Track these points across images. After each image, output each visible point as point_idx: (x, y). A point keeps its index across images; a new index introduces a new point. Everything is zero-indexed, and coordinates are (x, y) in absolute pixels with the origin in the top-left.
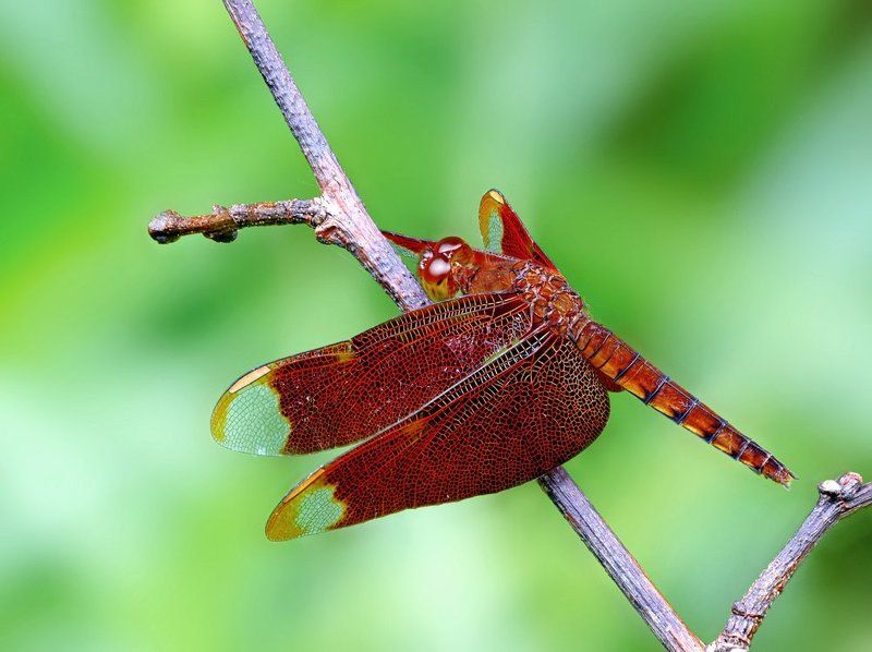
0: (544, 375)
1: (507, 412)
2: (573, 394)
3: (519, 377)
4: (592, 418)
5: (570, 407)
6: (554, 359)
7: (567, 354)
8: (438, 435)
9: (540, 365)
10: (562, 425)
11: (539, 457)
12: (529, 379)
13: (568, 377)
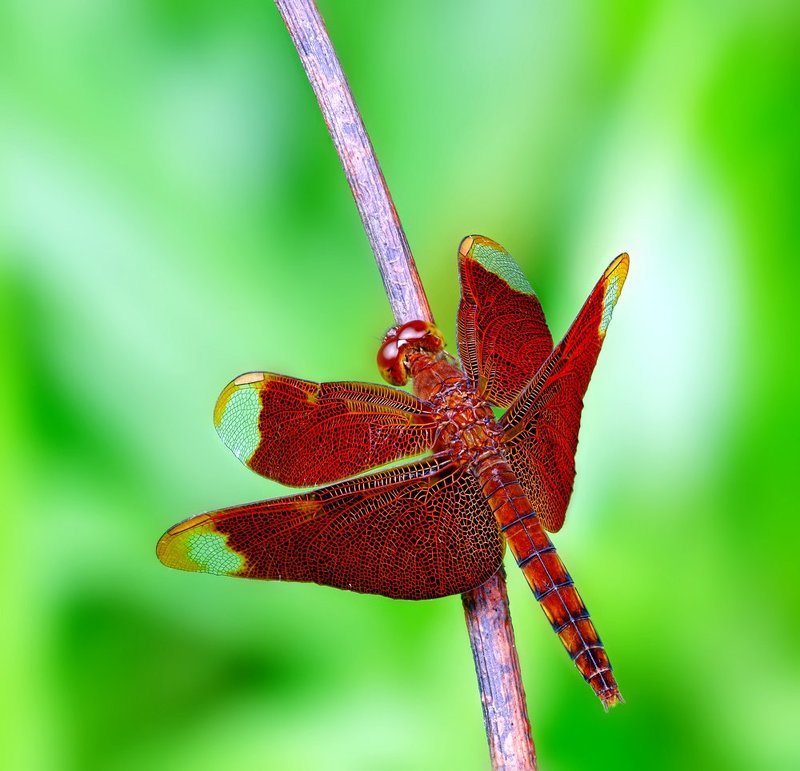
0: (441, 501)
1: (403, 524)
2: (465, 529)
3: (414, 494)
4: (483, 559)
5: (462, 541)
6: (450, 489)
7: (465, 487)
8: (335, 522)
9: (436, 490)
10: (454, 556)
11: (433, 579)
12: (423, 499)
13: (462, 510)
